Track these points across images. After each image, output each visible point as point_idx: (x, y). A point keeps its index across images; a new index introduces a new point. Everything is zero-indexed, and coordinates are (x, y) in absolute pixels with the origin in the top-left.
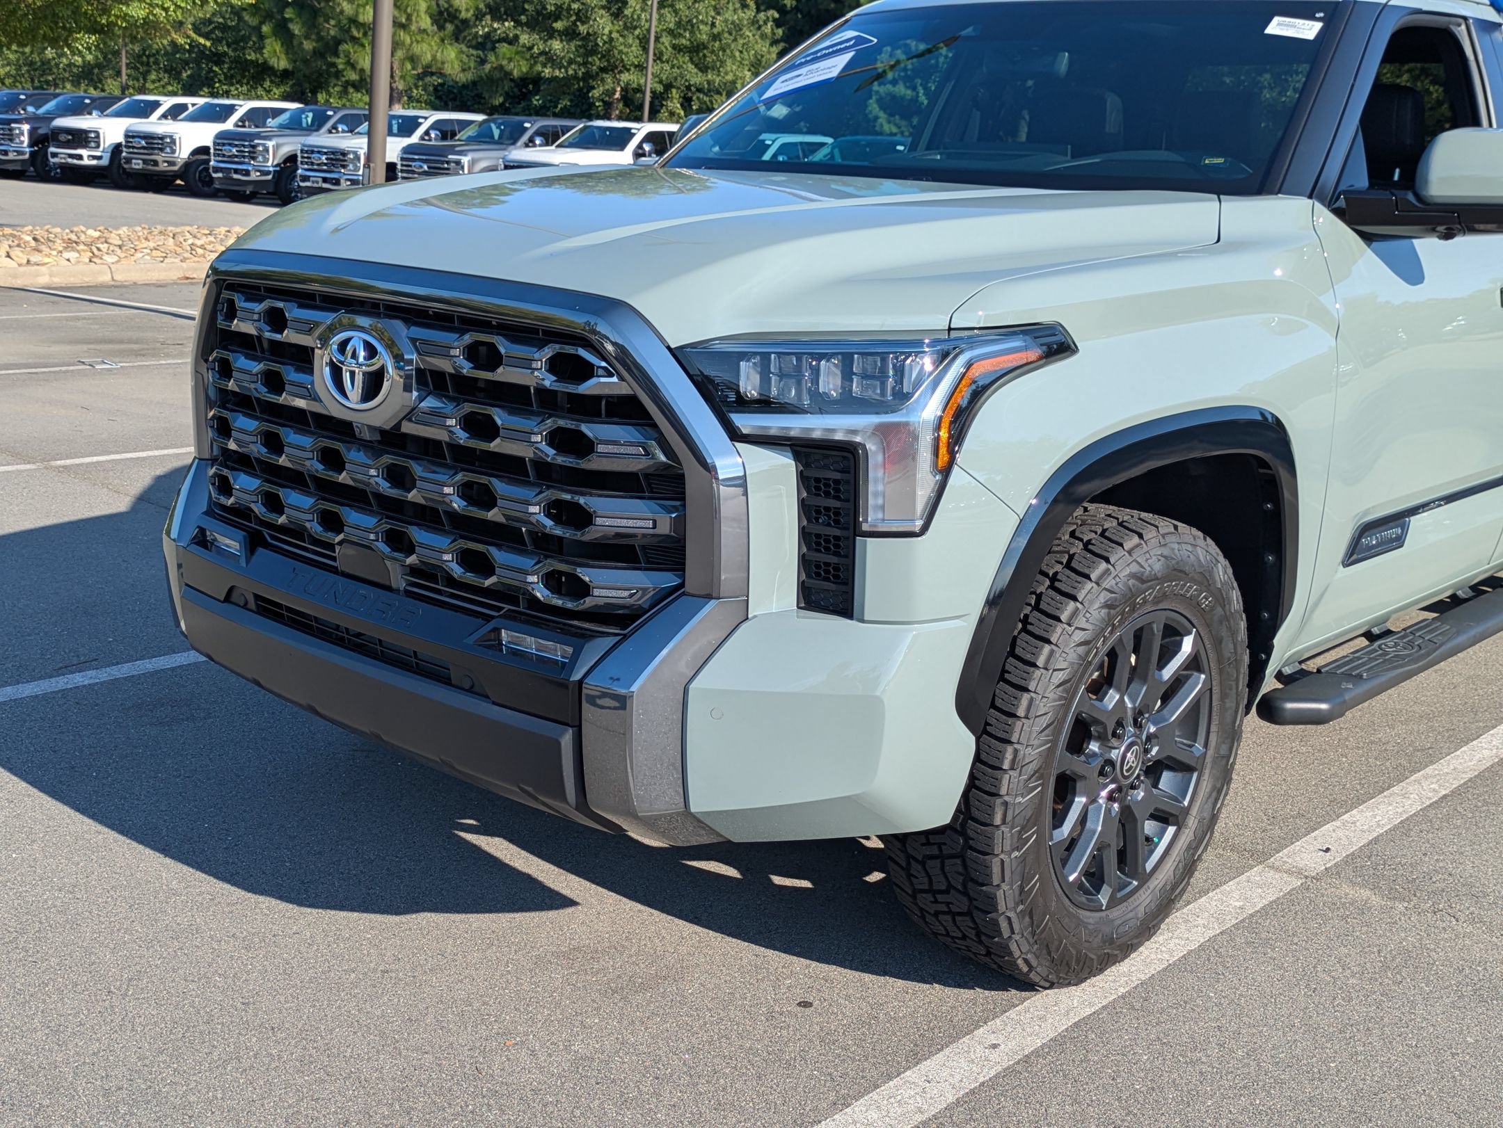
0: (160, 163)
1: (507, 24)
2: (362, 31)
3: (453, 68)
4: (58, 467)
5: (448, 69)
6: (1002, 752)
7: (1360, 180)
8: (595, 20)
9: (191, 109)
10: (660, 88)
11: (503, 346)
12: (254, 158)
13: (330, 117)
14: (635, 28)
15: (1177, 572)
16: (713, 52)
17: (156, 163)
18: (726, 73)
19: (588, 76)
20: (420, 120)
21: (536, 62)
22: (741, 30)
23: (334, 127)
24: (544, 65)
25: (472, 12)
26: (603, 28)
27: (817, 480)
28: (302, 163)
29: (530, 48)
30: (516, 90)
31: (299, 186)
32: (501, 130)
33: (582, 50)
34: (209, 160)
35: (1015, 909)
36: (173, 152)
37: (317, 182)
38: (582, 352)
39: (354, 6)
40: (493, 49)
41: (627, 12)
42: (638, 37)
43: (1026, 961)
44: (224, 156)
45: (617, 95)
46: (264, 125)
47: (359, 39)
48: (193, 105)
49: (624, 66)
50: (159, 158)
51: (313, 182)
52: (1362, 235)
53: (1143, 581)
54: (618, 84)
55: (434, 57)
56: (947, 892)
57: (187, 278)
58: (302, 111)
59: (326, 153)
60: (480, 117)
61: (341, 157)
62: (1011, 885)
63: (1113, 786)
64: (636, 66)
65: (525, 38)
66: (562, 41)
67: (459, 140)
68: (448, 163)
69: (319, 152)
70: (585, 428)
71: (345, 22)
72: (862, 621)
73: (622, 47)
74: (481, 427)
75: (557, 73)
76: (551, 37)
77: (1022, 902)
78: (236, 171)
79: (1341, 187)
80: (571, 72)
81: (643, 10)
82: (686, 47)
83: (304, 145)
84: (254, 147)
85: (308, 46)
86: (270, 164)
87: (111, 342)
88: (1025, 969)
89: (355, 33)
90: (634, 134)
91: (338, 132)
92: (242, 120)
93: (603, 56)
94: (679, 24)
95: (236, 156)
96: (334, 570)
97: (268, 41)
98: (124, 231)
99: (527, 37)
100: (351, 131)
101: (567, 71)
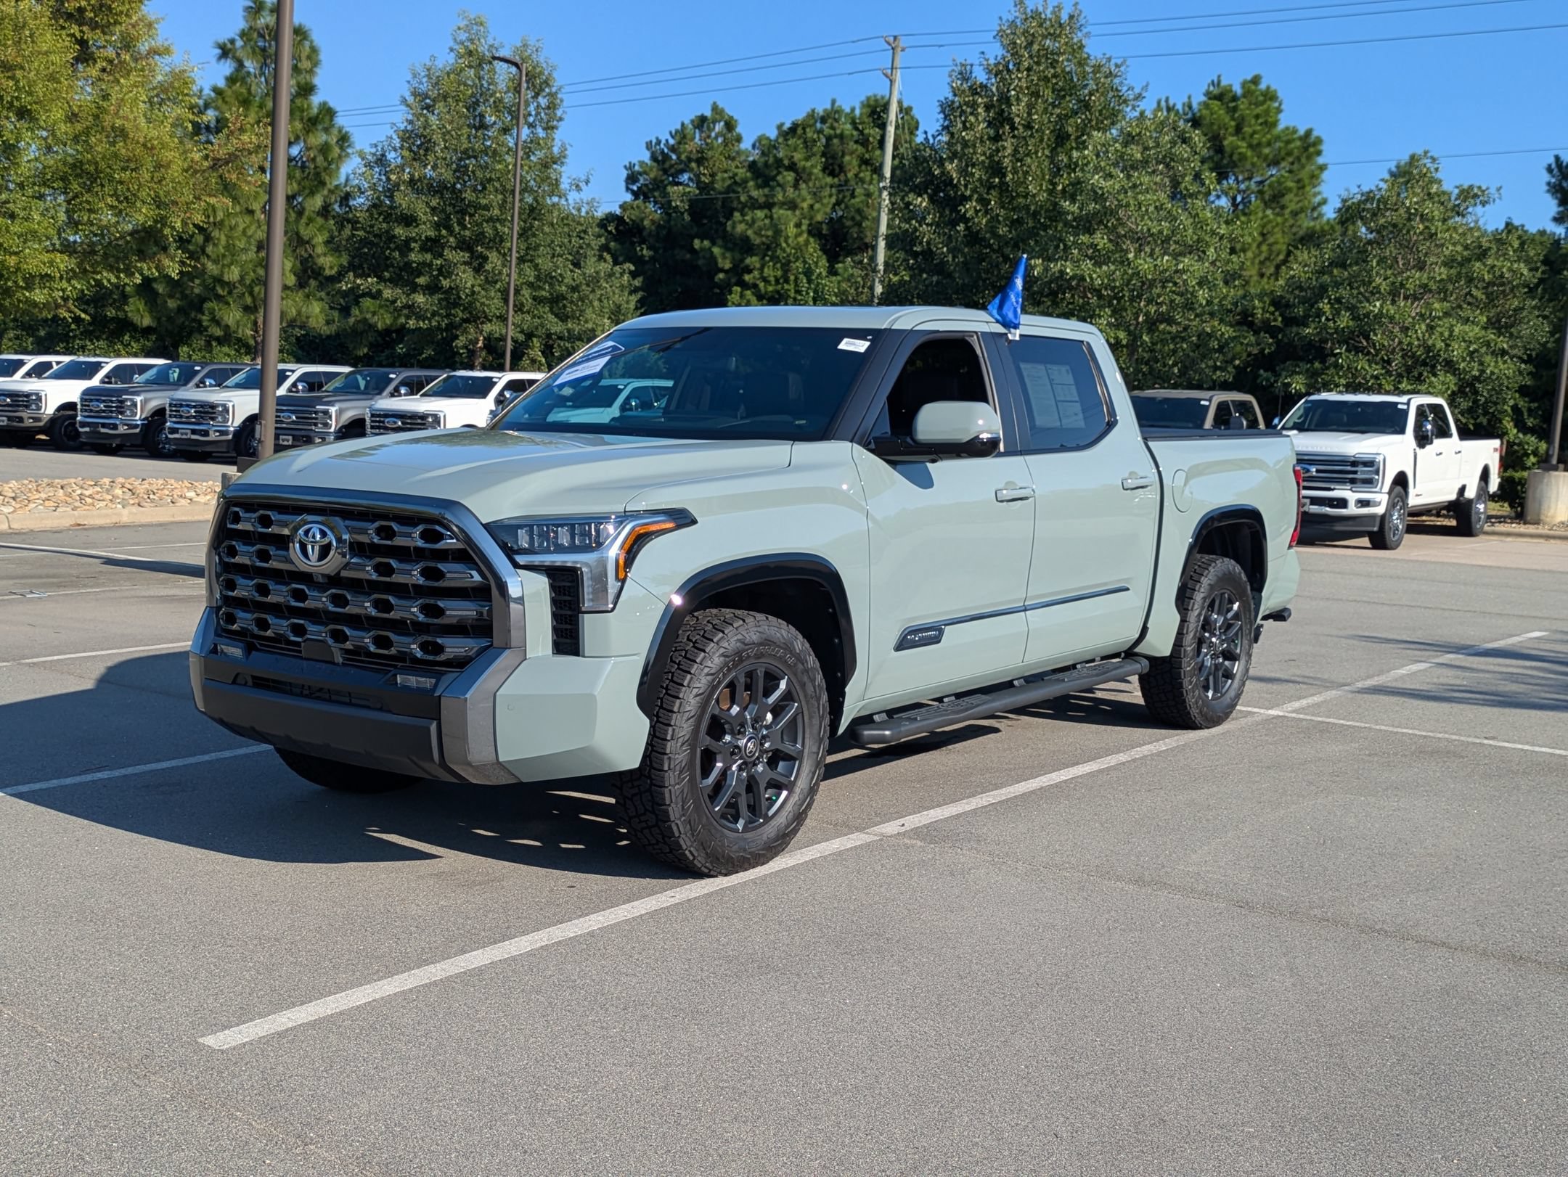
0: (25, 420)
1: (369, 280)
2: (226, 290)
3: (318, 322)
4: (29, 664)
5: (313, 323)
6: (667, 731)
7: (886, 428)
8: (457, 274)
9: (55, 367)
10: (521, 338)
11: (395, 526)
12: (122, 413)
13: (198, 372)
14: (496, 282)
15: (767, 642)
16: (572, 302)
17: (21, 420)
18: (586, 322)
19: (451, 326)
20: (288, 373)
21: (399, 316)
22: (598, 282)
23: (202, 381)
24: (408, 317)
25: (336, 269)
26: (466, 282)
27: (559, 587)
28: (170, 416)
29: (394, 302)
30: (379, 339)
31: (167, 437)
32: (367, 381)
33: (444, 303)
34: (76, 416)
35: (680, 819)
36: (39, 408)
37: (186, 434)
38: (438, 528)
39: (219, 266)
40: (357, 303)
41: (488, 267)
42: (499, 290)
43: (690, 851)
44: (91, 411)
45: (480, 344)
46: (131, 381)
47: (224, 297)
48: (58, 363)
49: (486, 317)
50: (25, 414)
51: (182, 434)
52: (888, 462)
53: (746, 645)
54: (481, 333)
55: (299, 313)
56: (644, 814)
57: (79, 525)
58: (169, 367)
59: (194, 407)
60: (346, 369)
61: (210, 410)
62: (677, 804)
63: (740, 762)
64: (497, 317)
65: (388, 293)
66: (424, 295)
67: (326, 391)
68: (316, 413)
69: (188, 406)
70: (440, 566)
71: (210, 281)
72: (584, 657)
73: (484, 300)
74: (385, 570)
75: (421, 324)
76: (414, 291)
77: (684, 815)
78: (104, 425)
79: (873, 435)
80: (434, 323)
81: (504, 266)
82: (545, 298)
83: (173, 400)
84: (122, 402)
85: (172, 304)
86: (138, 417)
87: (32, 577)
88: (691, 858)
89: (220, 291)
90: (496, 383)
91: (205, 386)
92: (107, 376)
93: (465, 309)
94: (538, 278)
95: (104, 411)
96: (301, 658)
97: (131, 300)
98: (13, 484)
99: (390, 291)
100: (219, 385)
101: (430, 322)
